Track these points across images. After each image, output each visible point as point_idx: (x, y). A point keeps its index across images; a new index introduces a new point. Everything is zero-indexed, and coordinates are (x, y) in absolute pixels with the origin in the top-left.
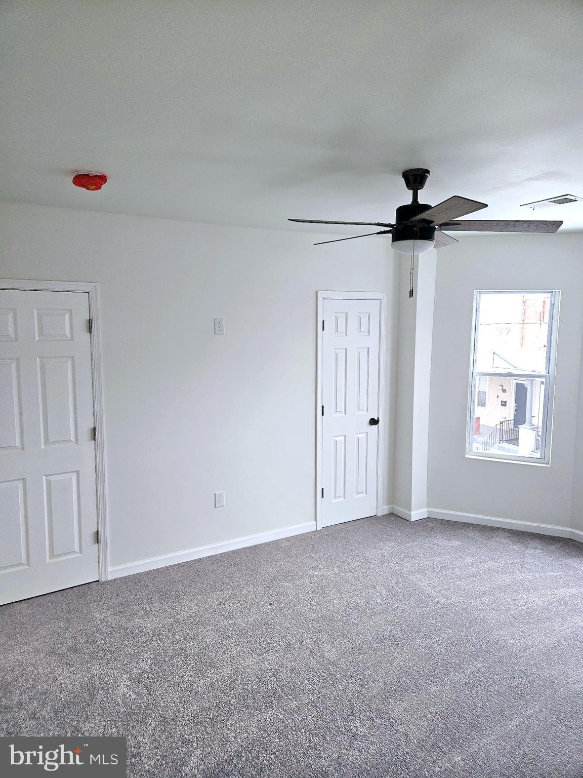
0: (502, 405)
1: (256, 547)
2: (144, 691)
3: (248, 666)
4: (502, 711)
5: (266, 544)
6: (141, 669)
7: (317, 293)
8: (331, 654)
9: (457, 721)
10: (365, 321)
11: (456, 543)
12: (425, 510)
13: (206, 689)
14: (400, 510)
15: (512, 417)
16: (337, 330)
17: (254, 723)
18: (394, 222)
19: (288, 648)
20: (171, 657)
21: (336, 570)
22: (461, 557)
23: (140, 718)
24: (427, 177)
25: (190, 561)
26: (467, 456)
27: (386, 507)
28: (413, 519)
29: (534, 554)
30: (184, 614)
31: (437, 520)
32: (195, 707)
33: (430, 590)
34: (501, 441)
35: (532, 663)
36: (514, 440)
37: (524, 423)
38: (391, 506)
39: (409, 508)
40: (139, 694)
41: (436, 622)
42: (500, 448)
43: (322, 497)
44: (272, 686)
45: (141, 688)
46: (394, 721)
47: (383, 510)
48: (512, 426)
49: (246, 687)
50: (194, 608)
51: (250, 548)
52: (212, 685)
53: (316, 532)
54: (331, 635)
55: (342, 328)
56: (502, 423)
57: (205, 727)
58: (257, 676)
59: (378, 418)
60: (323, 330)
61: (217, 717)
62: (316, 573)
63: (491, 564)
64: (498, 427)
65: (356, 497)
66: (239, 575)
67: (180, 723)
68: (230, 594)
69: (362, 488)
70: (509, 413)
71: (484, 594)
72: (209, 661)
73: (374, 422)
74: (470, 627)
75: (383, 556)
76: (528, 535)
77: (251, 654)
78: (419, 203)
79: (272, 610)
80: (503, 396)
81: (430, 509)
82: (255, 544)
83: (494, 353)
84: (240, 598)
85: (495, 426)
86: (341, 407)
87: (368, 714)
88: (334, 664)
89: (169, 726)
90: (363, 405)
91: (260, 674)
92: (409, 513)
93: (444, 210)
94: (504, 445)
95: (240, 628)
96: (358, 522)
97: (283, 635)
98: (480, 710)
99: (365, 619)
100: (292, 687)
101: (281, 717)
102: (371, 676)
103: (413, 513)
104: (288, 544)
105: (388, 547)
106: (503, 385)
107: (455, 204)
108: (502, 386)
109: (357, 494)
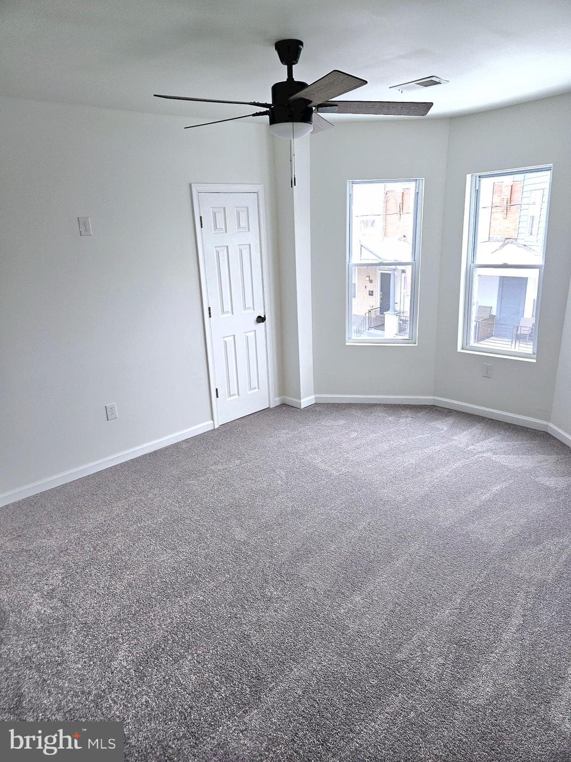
0: (370, 295)
1: (155, 452)
2: (59, 604)
3: (164, 561)
4: (390, 554)
5: (166, 448)
6: (52, 585)
7: (190, 185)
8: (240, 535)
9: (355, 569)
10: (243, 215)
11: (342, 422)
12: (313, 397)
13: (124, 589)
14: (290, 400)
15: (379, 306)
16: (216, 227)
17: (176, 608)
18: (270, 102)
19: (201, 538)
20: (83, 568)
21: (238, 462)
22: (347, 433)
23: (60, 629)
24: (301, 49)
25: (88, 476)
26: (347, 344)
27: (277, 399)
28: (303, 406)
29: (406, 423)
30: (90, 526)
31: (323, 404)
32: (115, 607)
33: (323, 466)
34: (370, 328)
35: (410, 511)
36: (381, 326)
37: (388, 309)
38: (283, 397)
39: (299, 397)
40: (54, 609)
41: (330, 492)
42: (370, 335)
43: (217, 397)
44: (189, 574)
45: (56, 602)
46: (302, 580)
47: (275, 402)
48: (378, 314)
49: (163, 580)
50: (101, 519)
51: (150, 454)
52: (130, 585)
53: (214, 430)
54: (239, 519)
55: (221, 224)
56: (370, 311)
57: (129, 623)
58: (173, 568)
59: (265, 316)
60: (202, 227)
61: (139, 611)
62: (219, 467)
63: (372, 436)
64: (367, 315)
65: (249, 393)
66: (142, 480)
67: (103, 625)
68: (136, 500)
69: (254, 383)
70: (376, 301)
71: (369, 461)
72: (124, 564)
73: (261, 319)
74: (359, 491)
75: (279, 442)
76: (400, 407)
77: (165, 550)
78: (295, 80)
79: (180, 507)
80: (370, 287)
81: (318, 396)
82: (155, 450)
83: (361, 246)
84: (146, 502)
85: (364, 315)
86: (228, 307)
87: (279, 579)
88: (244, 543)
89: (92, 630)
90: (249, 304)
91: (176, 566)
92: (298, 401)
93: (323, 87)
94: (373, 331)
95: (151, 529)
96: (253, 416)
97: (194, 528)
98: (372, 556)
99: (268, 500)
100: (209, 571)
101: (201, 598)
102: (279, 547)
103: (302, 401)
104: (188, 445)
105: (284, 435)
106: (370, 275)
107: (334, 80)
108: (369, 277)
109: (250, 391)
